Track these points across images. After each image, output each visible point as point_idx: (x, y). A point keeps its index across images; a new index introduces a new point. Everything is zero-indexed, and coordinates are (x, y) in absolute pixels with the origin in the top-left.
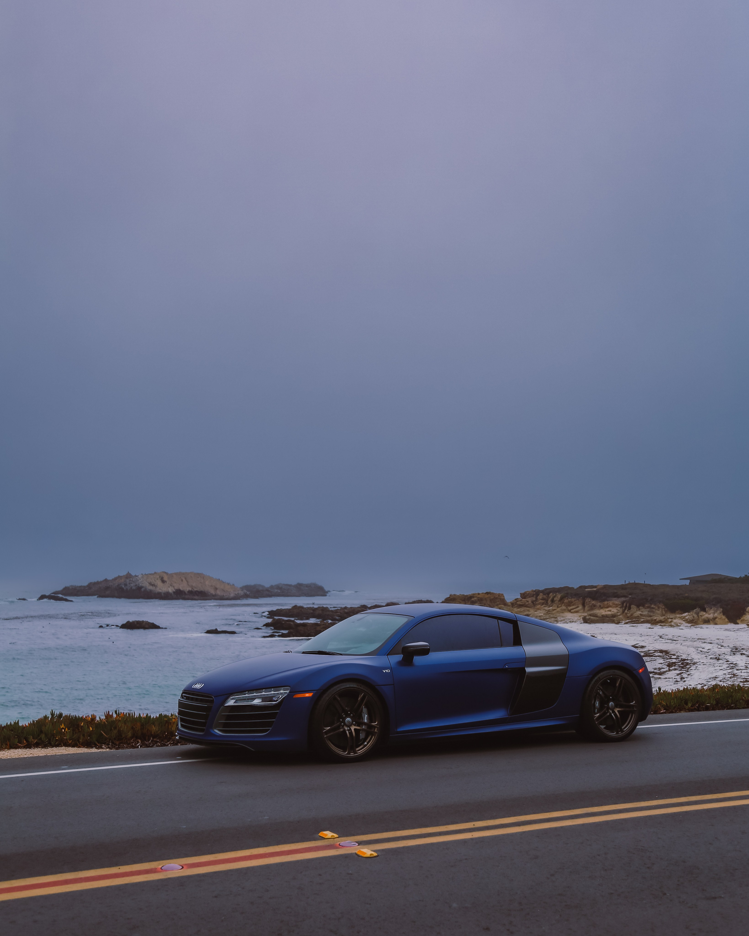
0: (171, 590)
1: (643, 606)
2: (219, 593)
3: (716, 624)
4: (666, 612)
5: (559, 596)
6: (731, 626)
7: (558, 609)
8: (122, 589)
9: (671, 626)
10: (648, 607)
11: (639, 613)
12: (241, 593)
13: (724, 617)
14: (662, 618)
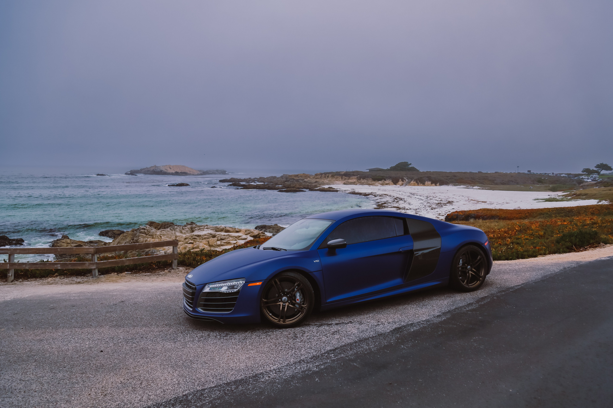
0: (174, 172)
1: (365, 179)
2: (191, 173)
3: (390, 185)
4: (372, 181)
5: (330, 175)
6: (395, 186)
7: (332, 180)
8: (155, 171)
9: (375, 186)
10: (367, 179)
11: (363, 181)
12: (199, 173)
13: (392, 183)
14: (372, 183)
